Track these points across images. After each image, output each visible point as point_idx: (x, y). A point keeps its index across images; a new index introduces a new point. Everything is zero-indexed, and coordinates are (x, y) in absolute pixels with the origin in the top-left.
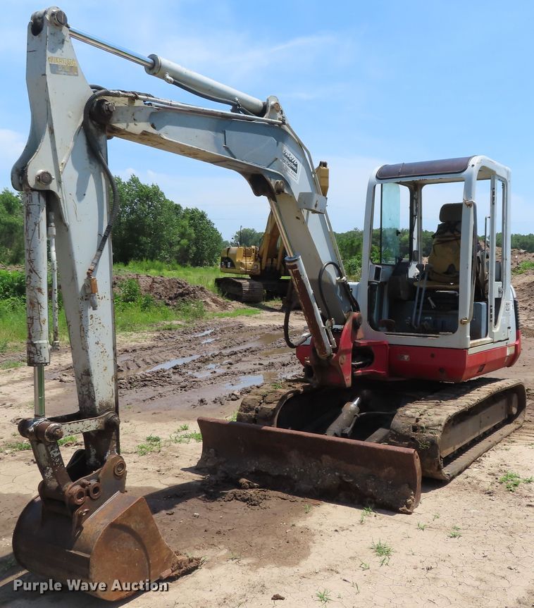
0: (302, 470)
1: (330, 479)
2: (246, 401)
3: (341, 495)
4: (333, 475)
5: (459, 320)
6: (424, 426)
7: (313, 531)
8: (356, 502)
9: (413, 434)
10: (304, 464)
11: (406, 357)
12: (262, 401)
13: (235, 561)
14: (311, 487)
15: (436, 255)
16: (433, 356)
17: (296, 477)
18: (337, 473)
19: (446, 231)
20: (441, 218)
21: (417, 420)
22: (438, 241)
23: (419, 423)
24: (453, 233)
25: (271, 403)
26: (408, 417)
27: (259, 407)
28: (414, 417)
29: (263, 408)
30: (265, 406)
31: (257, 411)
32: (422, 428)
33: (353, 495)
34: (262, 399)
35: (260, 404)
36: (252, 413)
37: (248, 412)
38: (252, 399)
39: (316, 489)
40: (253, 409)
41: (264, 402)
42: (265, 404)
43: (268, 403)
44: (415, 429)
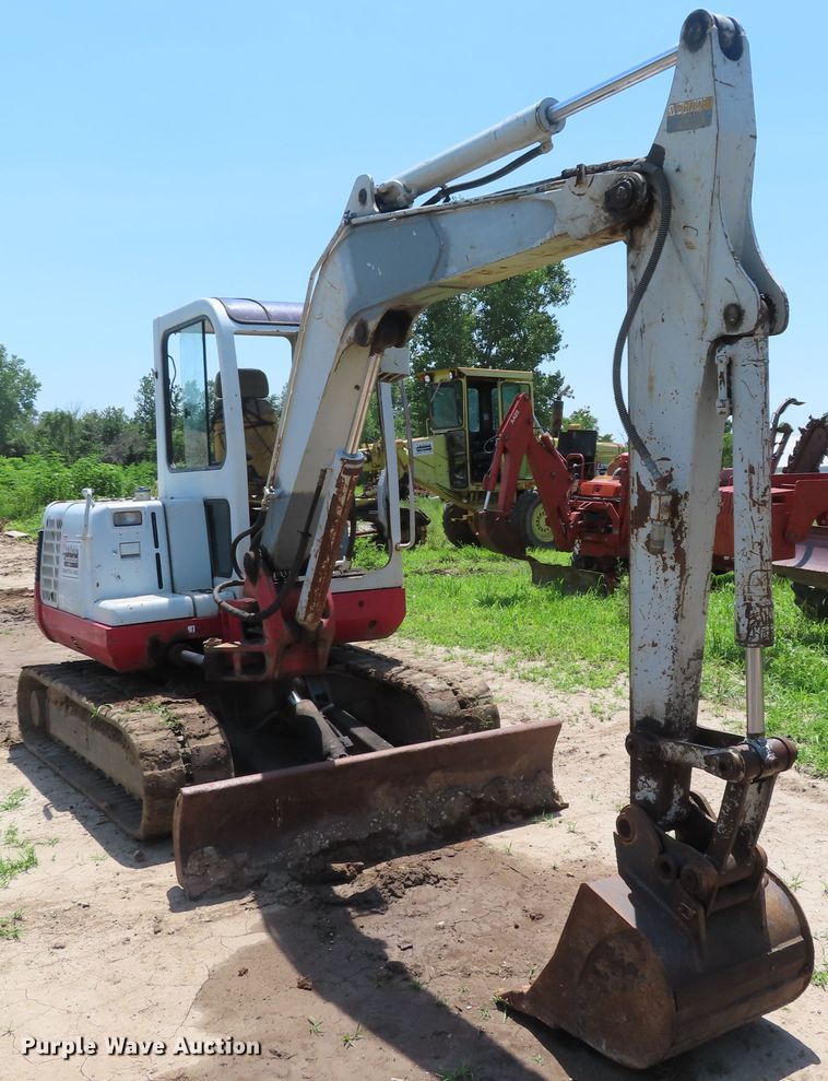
0: (400, 812)
1: (457, 804)
2: (148, 747)
4: (460, 798)
6: (471, 696)
8: (497, 823)
9: (467, 713)
10: (398, 801)
12: (181, 738)
14: (426, 831)
16: (361, 603)
18: (462, 793)
21: (455, 692)
23: (460, 694)
25: (207, 735)
26: (441, 691)
27: (188, 750)
28: (446, 690)
29: (198, 750)
30: (199, 744)
31: (187, 759)
32: (472, 700)
33: (488, 815)
34: (179, 734)
35: (183, 744)
36: (178, 766)
37: (169, 765)
38: (160, 740)
39: (436, 831)
40: (178, 757)
41: (188, 737)
42: (193, 740)
43: (199, 738)
44: (463, 704)
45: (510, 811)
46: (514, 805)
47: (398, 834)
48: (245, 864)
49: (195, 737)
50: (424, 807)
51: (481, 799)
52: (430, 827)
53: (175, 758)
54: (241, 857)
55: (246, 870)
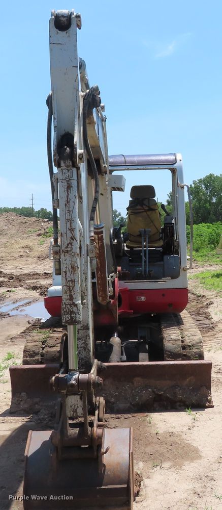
0: (117, 393)
1: (146, 395)
2: (28, 348)
3: (155, 405)
4: (148, 392)
5: (182, 268)
6: (190, 344)
7: (177, 433)
8: (169, 408)
9: (184, 352)
10: (117, 388)
11: (143, 298)
12: (44, 346)
13: (158, 467)
14: (129, 405)
15: (131, 223)
16: (163, 295)
17: (113, 400)
18: (150, 390)
19: (137, 205)
20: (131, 196)
21: (183, 342)
22: (132, 212)
23: (185, 343)
24: (142, 206)
25: (54, 346)
26: (175, 340)
27: (44, 352)
28: (179, 340)
29: (47, 352)
30: (49, 350)
31: (42, 355)
32: (189, 346)
33: (165, 403)
34: (43, 344)
35: (43, 348)
36: (38, 358)
37: (34, 357)
38: (34, 346)
39: (133, 405)
40: (39, 354)
41: (46, 346)
42: (48, 348)
43: (50, 347)
44: (184, 348)
45: (178, 404)
46: (181, 401)
47: (113, 403)
48: (37, 403)
49: (49, 346)
50: (130, 393)
51: (161, 395)
52: (131, 404)
53: (37, 354)
54: (37, 400)
55: (36, 406)
